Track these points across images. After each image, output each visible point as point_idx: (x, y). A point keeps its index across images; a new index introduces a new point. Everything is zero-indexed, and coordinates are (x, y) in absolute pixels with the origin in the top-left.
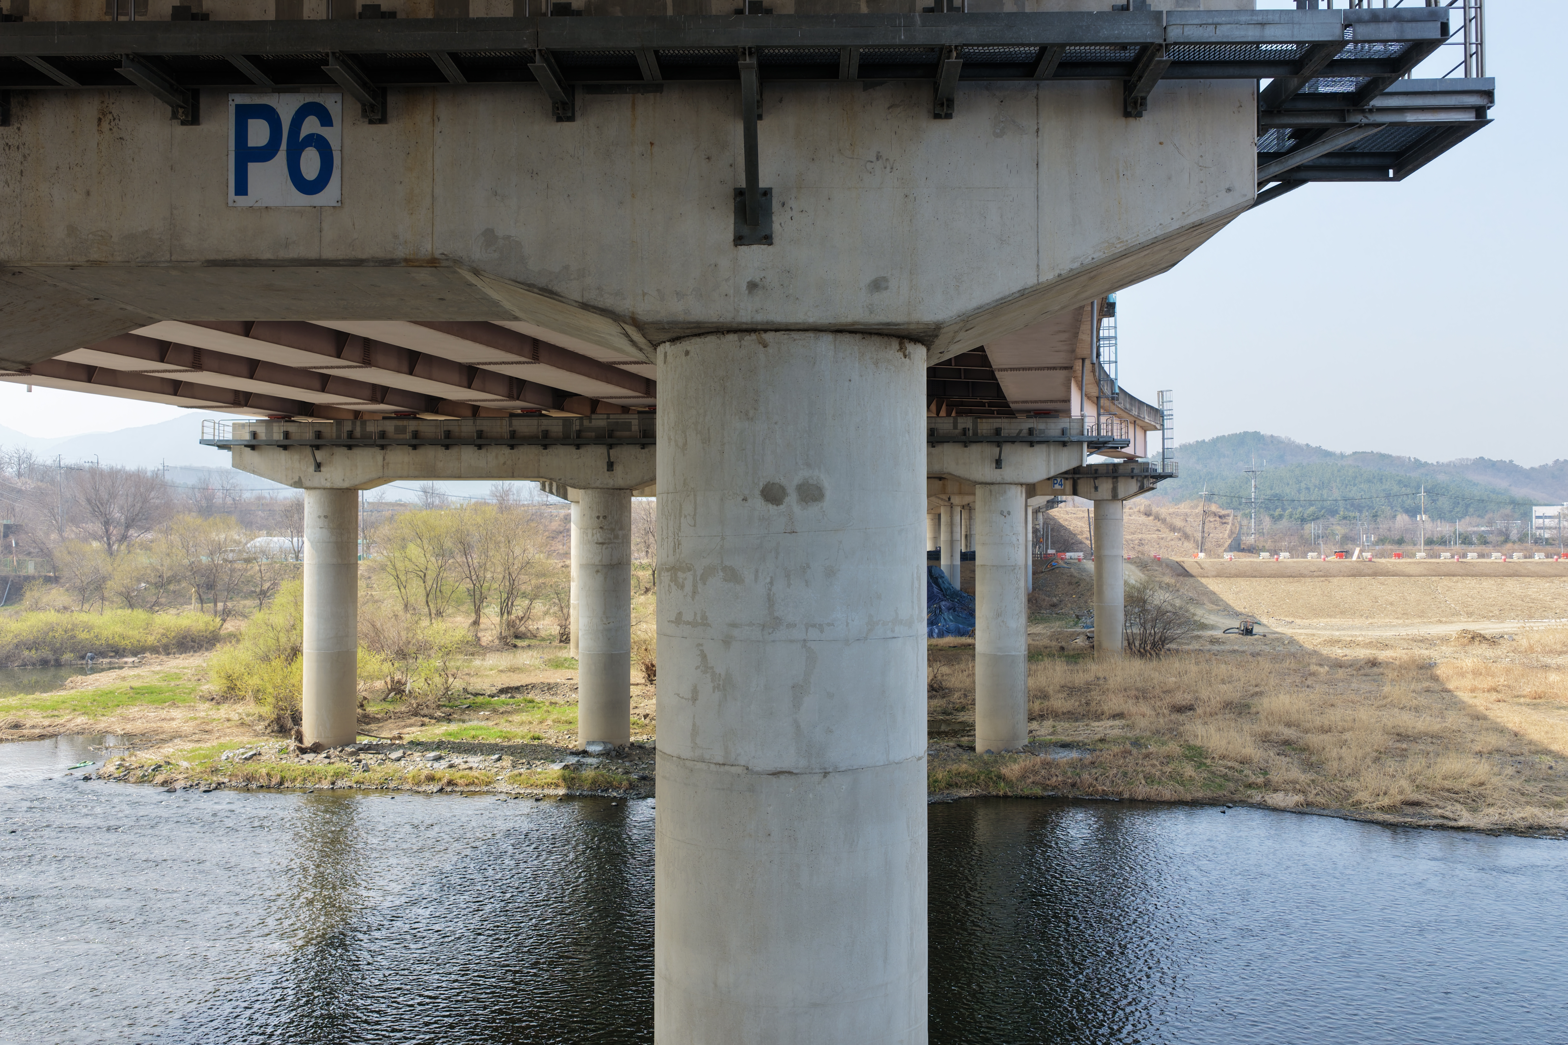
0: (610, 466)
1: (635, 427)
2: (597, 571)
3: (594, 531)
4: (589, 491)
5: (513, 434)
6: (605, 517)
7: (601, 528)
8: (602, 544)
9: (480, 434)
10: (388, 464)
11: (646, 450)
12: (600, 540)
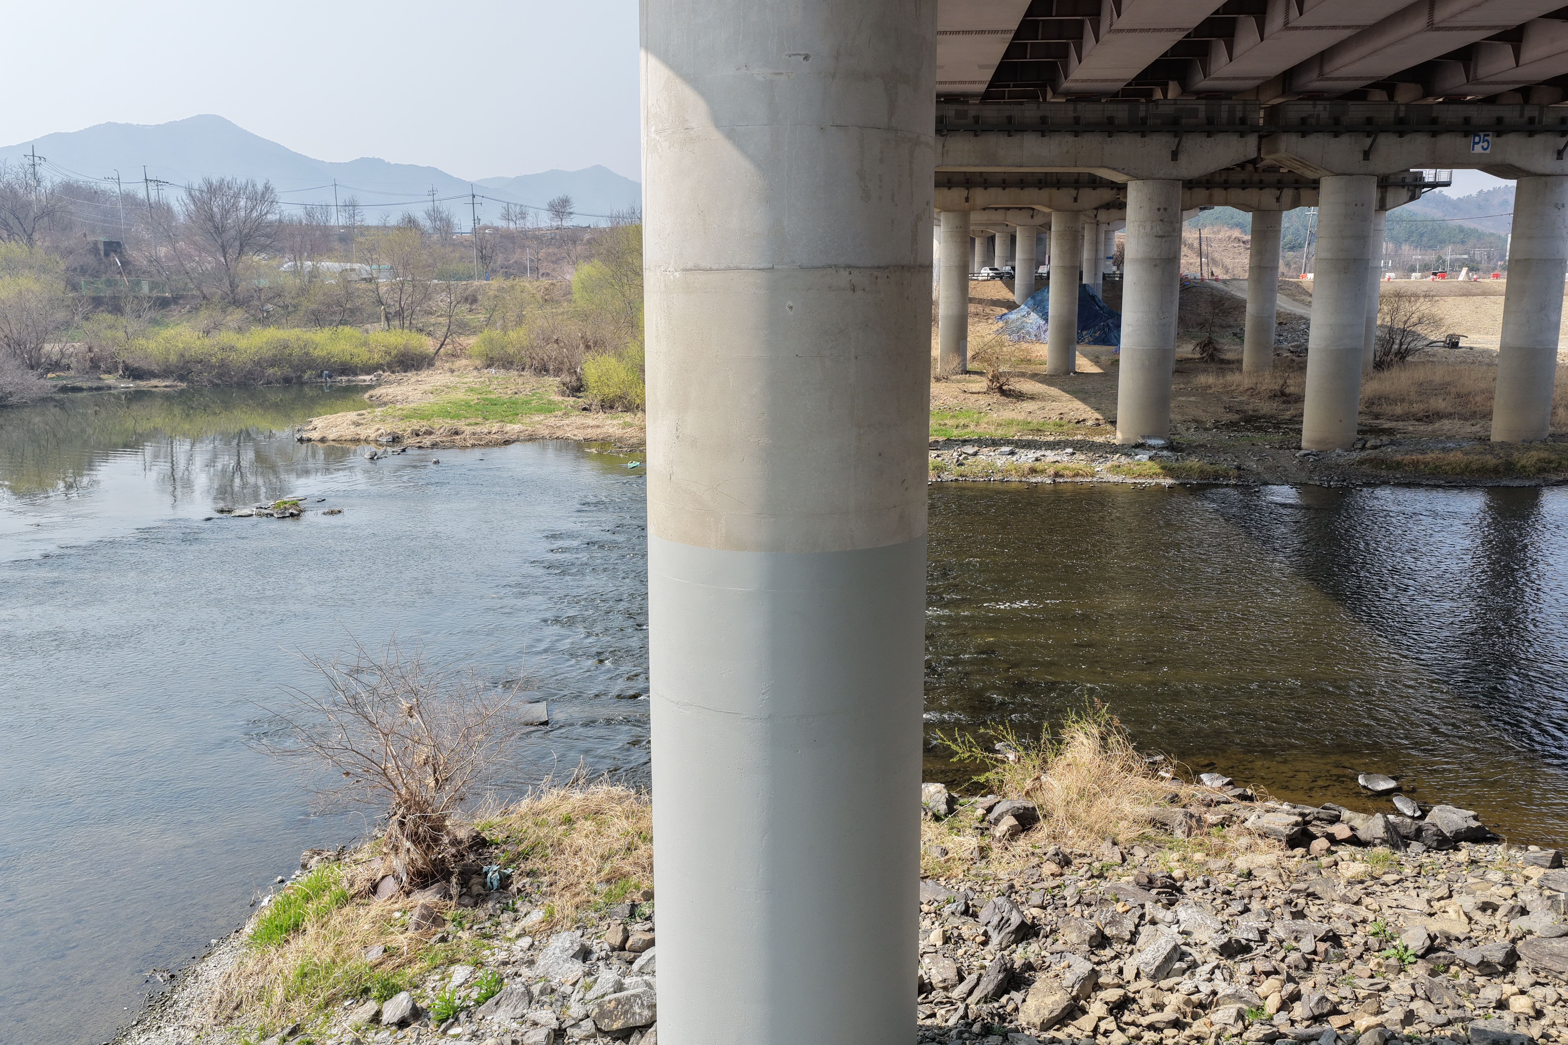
0: (1175, 155)
1: (1202, 115)
2: (1156, 265)
3: (1154, 224)
4: (1150, 182)
5: (1077, 120)
6: (1165, 209)
7: (1161, 220)
8: (1162, 237)
9: (1044, 120)
10: (948, 151)
11: (1212, 139)
12: (1160, 233)
